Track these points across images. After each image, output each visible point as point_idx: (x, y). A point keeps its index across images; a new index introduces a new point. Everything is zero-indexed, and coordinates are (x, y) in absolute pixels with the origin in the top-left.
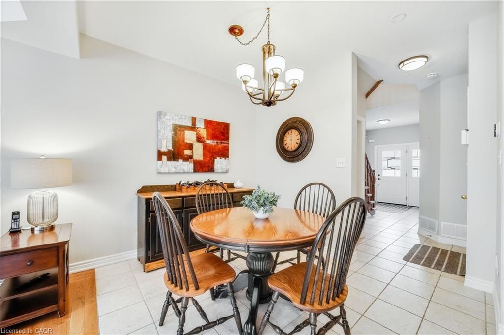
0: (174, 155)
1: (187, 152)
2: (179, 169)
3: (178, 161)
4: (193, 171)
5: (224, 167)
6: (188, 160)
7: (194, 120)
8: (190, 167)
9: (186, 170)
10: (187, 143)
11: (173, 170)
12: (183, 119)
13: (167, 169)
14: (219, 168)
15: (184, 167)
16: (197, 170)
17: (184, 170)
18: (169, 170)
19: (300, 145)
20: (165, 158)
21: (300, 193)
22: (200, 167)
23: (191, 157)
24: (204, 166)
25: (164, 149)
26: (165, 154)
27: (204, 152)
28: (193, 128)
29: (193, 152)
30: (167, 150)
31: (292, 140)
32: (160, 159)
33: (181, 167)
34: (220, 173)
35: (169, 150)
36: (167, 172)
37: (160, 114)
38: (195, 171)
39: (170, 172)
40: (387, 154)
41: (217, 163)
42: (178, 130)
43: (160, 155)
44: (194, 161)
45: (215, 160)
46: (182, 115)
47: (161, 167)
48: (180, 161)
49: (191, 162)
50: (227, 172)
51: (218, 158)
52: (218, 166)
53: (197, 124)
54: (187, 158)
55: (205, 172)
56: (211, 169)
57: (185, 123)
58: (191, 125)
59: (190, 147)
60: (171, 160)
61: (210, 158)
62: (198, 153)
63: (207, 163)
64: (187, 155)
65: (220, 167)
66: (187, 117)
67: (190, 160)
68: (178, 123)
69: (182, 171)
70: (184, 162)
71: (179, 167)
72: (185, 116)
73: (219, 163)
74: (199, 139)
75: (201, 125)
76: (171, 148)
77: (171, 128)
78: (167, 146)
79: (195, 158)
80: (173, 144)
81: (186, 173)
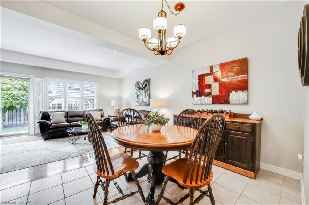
0: (200, 93)
1: (207, 91)
2: (203, 102)
3: (202, 97)
4: (211, 103)
5: (241, 100)
6: (208, 96)
7: (211, 68)
8: (210, 100)
9: (207, 102)
10: (207, 85)
11: (199, 102)
12: (205, 70)
13: (196, 102)
14: (234, 100)
15: (205, 100)
16: (214, 102)
17: (205, 102)
18: (197, 102)
20: (195, 96)
22: (216, 100)
23: (210, 94)
24: (220, 99)
25: (194, 91)
26: (195, 93)
27: (220, 89)
28: (211, 73)
29: (211, 90)
30: (196, 91)
32: (193, 96)
33: (203, 100)
34: (236, 104)
35: (197, 91)
36: (196, 103)
37: (193, 71)
39: (198, 103)
41: (233, 96)
42: (202, 78)
43: (193, 93)
44: (212, 96)
45: (230, 93)
46: (204, 68)
47: (193, 100)
48: (203, 97)
49: (210, 97)
50: (246, 102)
51: (233, 92)
52: (234, 98)
53: (214, 70)
54: (207, 94)
55: (222, 103)
56: (227, 101)
57: (206, 72)
58: (209, 72)
59: (209, 86)
60: (198, 97)
61: (226, 93)
62: (215, 90)
63: (222, 97)
64: (207, 92)
65: (236, 99)
66: (207, 68)
67: (209, 95)
68: (202, 73)
69: (204, 103)
70: (205, 97)
71: (202, 100)
72: (206, 67)
73: (234, 96)
74: (216, 80)
75: (217, 70)
76: (198, 89)
77: (197, 78)
78: (196, 88)
79: (213, 93)
80: (199, 87)
81: (208, 104)
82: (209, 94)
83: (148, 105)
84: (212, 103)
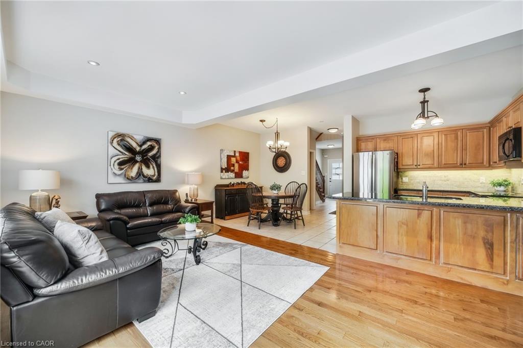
0: (227, 170)
1: (232, 168)
2: (229, 177)
3: (229, 173)
5: (247, 175)
7: (235, 152)
8: (233, 175)
10: (232, 164)
11: (227, 177)
13: (225, 176)
15: (231, 175)
19: (285, 165)
20: (224, 171)
21: (287, 186)
22: (237, 175)
24: (239, 175)
25: (224, 167)
26: (224, 169)
27: (239, 168)
29: (234, 168)
31: (281, 162)
32: (222, 172)
34: (245, 178)
35: (226, 168)
36: (225, 178)
37: (222, 150)
38: (236, 177)
40: (335, 165)
42: (229, 157)
43: (222, 170)
46: (230, 150)
47: (223, 175)
49: (234, 173)
50: (248, 177)
51: (244, 171)
55: (239, 178)
56: (241, 177)
57: (231, 154)
58: (233, 155)
59: (234, 165)
60: (226, 172)
61: (241, 171)
62: (236, 168)
63: (240, 173)
65: (245, 175)
66: (232, 151)
68: (229, 154)
70: (231, 173)
71: (229, 175)
73: (245, 173)
74: (237, 162)
75: (237, 154)
76: (226, 166)
77: (226, 157)
78: (225, 166)
79: (236, 171)
80: (227, 165)
81: (232, 178)
82: (233, 171)
83: (158, 180)
84: (234, 177)
